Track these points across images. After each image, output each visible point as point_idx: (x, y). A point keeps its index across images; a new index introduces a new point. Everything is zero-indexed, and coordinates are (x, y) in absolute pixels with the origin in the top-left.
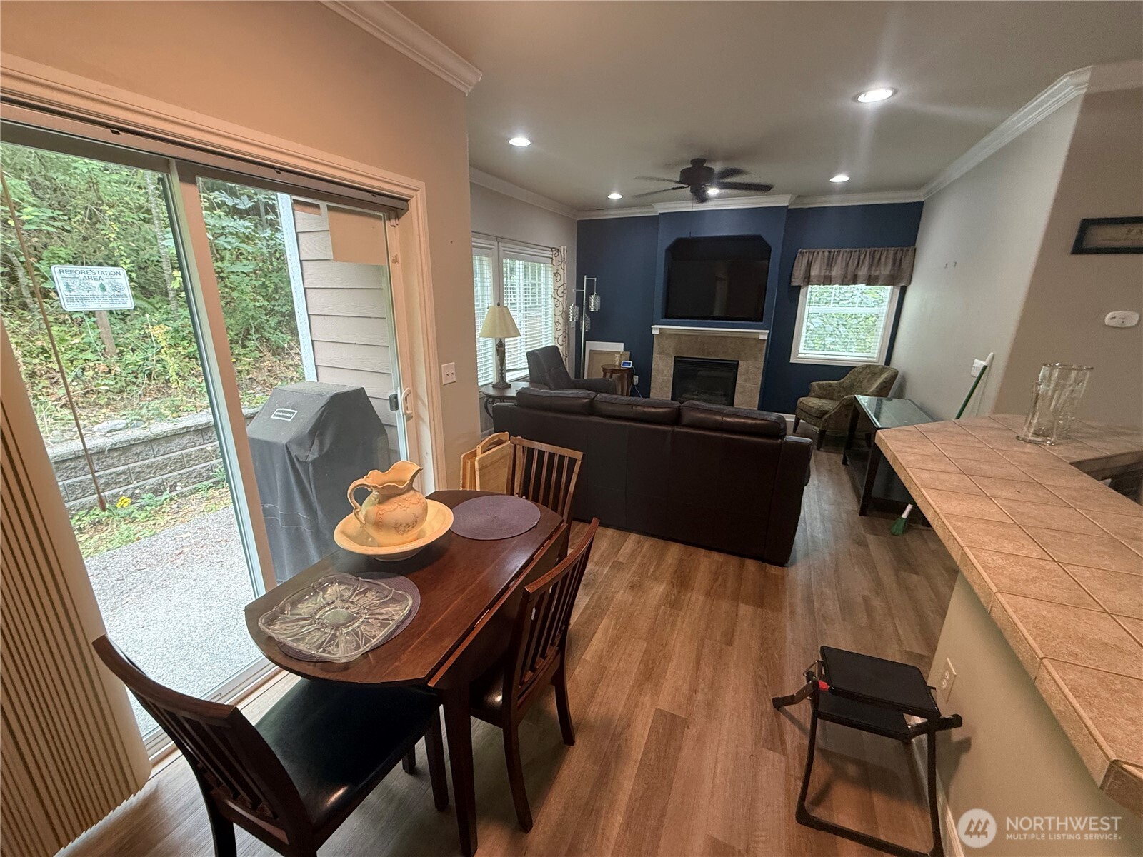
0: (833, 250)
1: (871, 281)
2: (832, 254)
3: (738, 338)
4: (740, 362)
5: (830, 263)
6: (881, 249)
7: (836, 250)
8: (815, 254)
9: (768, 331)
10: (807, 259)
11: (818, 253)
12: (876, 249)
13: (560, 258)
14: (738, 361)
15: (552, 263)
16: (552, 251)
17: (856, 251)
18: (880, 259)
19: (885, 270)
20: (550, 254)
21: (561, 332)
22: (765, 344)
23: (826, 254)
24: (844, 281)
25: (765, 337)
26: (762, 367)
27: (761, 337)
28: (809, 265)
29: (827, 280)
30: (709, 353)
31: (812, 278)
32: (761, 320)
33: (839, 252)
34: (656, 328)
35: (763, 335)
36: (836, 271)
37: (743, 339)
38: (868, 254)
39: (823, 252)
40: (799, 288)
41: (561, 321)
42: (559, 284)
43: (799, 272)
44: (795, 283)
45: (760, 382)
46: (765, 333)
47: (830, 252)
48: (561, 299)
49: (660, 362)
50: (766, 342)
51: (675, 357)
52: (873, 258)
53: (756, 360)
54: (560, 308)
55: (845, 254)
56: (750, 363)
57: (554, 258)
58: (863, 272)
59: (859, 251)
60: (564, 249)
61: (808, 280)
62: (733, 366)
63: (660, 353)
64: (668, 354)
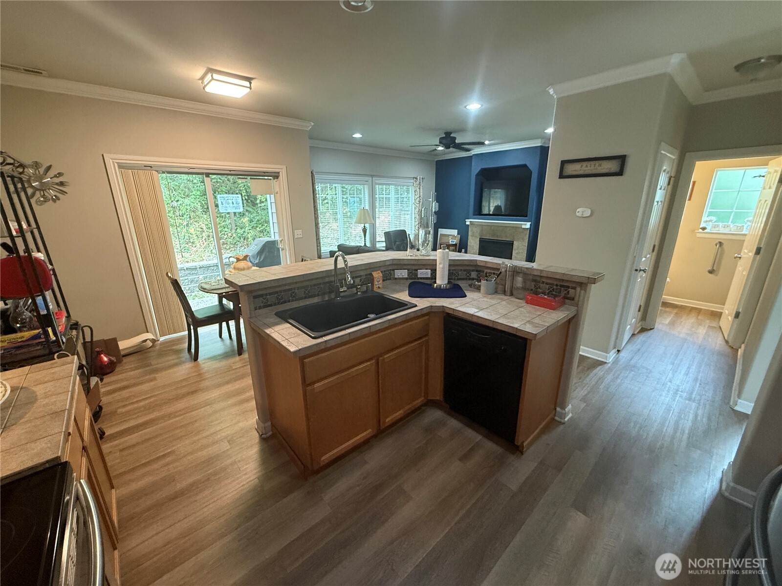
3: (513, 227)
4: (515, 242)
9: (530, 223)
13: (418, 183)
14: (513, 241)
16: (413, 179)
22: (528, 231)
25: (529, 227)
26: (527, 245)
27: (524, 227)
30: (497, 236)
32: (527, 217)
37: (516, 228)
41: (417, 217)
42: (416, 197)
48: (418, 205)
49: (472, 241)
51: (480, 238)
53: (523, 241)
54: (417, 210)
56: (520, 242)
57: (414, 183)
60: (420, 178)
62: (512, 244)
63: (472, 236)
64: (476, 237)
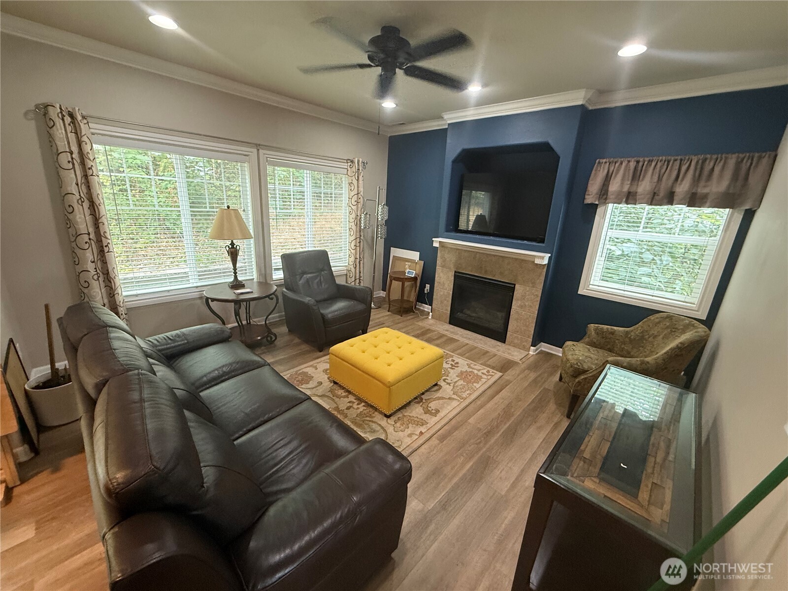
0: (641, 160)
1: (694, 200)
2: (641, 164)
4: (517, 287)
7: (647, 159)
8: (617, 165)
9: (550, 255)
10: (606, 171)
11: (621, 163)
12: (708, 156)
13: (354, 169)
14: (515, 285)
15: (347, 174)
16: (347, 163)
18: (713, 169)
19: (719, 186)
20: (345, 165)
22: (545, 270)
23: (632, 164)
24: (653, 199)
25: (546, 262)
26: (540, 295)
28: (608, 179)
29: (630, 198)
31: (609, 194)
32: (543, 242)
33: (650, 161)
34: (436, 241)
35: (543, 259)
36: (645, 186)
37: (521, 262)
38: (693, 163)
39: (629, 162)
41: (354, 227)
42: (353, 193)
43: (594, 187)
44: (589, 200)
45: (537, 312)
47: (638, 162)
50: (545, 267)
51: (455, 272)
53: (533, 287)
54: (353, 216)
55: (659, 164)
56: (528, 289)
57: (349, 169)
58: (682, 188)
62: (508, 290)
63: (443, 266)
64: (450, 268)
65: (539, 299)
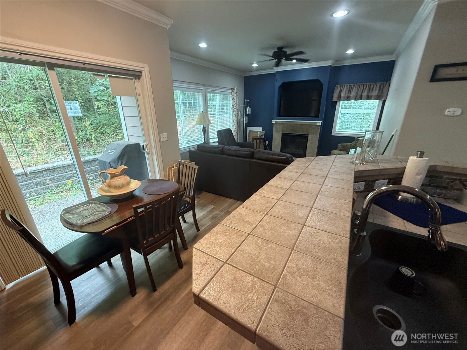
0: (351, 85)
1: (368, 98)
2: (351, 86)
3: (308, 125)
5: (350, 91)
6: (373, 83)
7: (353, 84)
8: (343, 87)
9: (321, 122)
10: (340, 89)
11: (345, 86)
12: (372, 83)
13: (234, 92)
14: (308, 135)
15: (231, 95)
16: (231, 90)
17: (362, 85)
18: (373, 88)
19: (375, 93)
20: (230, 91)
21: (235, 123)
22: (320, 127)
23: (348, 86)
24: (356, 99)
25: (320, 124)
26: (318, 137)
27: (318, 124)
28: (340, 92)
29: (348, 98)
30: (296, 132)
31: (341, 97)
32: (318, 117)
33: (354, 85)
34: (274, 121)
35: (319, 123)
36: (353, 94)
37: (310, 125)
38: (367, 86)
39: (347, 85)
40: (336, 102)
41: (235, 118)
42: (234, 103)
43: (336, 95)
44: (334, 100)
45: (317, 144)
46: (320, 123)
47: (350, 86)
48: (235, 110)
49: (276, 135)
50: (320, 126)
51: (282, 133)
52: (370, 88)
53: (316, 134)
54: (235, 113)
55: (357, 86)
56: (313, 135)
57: (232, 92)
58: (365, 94)
59: (364, 85)
60: (236, 88)
61: (340, 99)
62: (306, 137)
63: (276, 132)
64: (279, 132)
65: (318, 139)
